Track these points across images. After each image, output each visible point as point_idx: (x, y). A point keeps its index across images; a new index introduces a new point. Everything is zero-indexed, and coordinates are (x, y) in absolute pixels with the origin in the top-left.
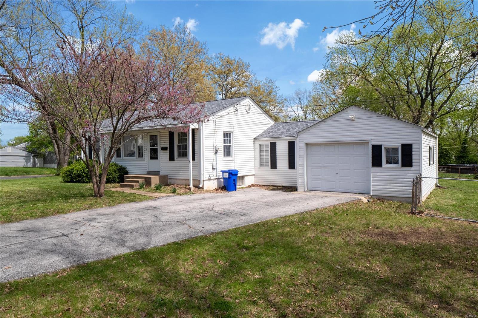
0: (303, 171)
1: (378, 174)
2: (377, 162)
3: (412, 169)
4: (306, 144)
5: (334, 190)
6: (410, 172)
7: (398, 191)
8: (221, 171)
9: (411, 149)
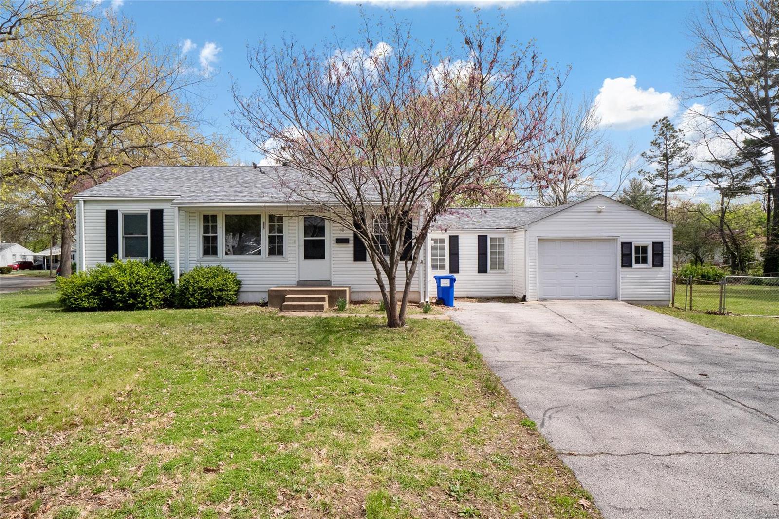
0: (536, 274)
1: (628, 275)
2: (626, 262)
3: (662, 269)
4: (539, 239)
5: (573, 297)
6: (660, 272)
7: (649, 294)
8: (435, 277)
9: (662, 247)
